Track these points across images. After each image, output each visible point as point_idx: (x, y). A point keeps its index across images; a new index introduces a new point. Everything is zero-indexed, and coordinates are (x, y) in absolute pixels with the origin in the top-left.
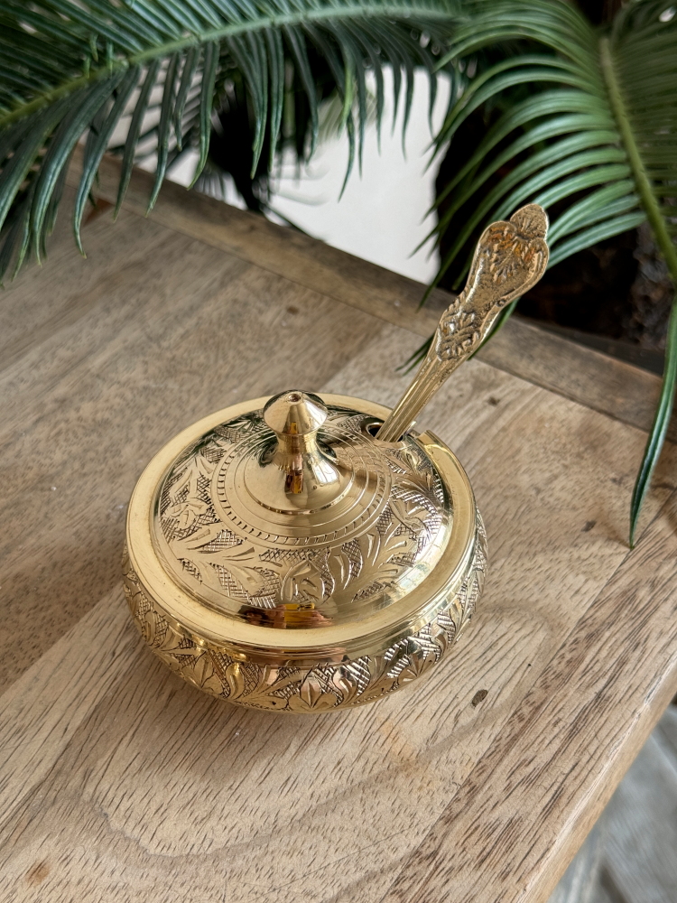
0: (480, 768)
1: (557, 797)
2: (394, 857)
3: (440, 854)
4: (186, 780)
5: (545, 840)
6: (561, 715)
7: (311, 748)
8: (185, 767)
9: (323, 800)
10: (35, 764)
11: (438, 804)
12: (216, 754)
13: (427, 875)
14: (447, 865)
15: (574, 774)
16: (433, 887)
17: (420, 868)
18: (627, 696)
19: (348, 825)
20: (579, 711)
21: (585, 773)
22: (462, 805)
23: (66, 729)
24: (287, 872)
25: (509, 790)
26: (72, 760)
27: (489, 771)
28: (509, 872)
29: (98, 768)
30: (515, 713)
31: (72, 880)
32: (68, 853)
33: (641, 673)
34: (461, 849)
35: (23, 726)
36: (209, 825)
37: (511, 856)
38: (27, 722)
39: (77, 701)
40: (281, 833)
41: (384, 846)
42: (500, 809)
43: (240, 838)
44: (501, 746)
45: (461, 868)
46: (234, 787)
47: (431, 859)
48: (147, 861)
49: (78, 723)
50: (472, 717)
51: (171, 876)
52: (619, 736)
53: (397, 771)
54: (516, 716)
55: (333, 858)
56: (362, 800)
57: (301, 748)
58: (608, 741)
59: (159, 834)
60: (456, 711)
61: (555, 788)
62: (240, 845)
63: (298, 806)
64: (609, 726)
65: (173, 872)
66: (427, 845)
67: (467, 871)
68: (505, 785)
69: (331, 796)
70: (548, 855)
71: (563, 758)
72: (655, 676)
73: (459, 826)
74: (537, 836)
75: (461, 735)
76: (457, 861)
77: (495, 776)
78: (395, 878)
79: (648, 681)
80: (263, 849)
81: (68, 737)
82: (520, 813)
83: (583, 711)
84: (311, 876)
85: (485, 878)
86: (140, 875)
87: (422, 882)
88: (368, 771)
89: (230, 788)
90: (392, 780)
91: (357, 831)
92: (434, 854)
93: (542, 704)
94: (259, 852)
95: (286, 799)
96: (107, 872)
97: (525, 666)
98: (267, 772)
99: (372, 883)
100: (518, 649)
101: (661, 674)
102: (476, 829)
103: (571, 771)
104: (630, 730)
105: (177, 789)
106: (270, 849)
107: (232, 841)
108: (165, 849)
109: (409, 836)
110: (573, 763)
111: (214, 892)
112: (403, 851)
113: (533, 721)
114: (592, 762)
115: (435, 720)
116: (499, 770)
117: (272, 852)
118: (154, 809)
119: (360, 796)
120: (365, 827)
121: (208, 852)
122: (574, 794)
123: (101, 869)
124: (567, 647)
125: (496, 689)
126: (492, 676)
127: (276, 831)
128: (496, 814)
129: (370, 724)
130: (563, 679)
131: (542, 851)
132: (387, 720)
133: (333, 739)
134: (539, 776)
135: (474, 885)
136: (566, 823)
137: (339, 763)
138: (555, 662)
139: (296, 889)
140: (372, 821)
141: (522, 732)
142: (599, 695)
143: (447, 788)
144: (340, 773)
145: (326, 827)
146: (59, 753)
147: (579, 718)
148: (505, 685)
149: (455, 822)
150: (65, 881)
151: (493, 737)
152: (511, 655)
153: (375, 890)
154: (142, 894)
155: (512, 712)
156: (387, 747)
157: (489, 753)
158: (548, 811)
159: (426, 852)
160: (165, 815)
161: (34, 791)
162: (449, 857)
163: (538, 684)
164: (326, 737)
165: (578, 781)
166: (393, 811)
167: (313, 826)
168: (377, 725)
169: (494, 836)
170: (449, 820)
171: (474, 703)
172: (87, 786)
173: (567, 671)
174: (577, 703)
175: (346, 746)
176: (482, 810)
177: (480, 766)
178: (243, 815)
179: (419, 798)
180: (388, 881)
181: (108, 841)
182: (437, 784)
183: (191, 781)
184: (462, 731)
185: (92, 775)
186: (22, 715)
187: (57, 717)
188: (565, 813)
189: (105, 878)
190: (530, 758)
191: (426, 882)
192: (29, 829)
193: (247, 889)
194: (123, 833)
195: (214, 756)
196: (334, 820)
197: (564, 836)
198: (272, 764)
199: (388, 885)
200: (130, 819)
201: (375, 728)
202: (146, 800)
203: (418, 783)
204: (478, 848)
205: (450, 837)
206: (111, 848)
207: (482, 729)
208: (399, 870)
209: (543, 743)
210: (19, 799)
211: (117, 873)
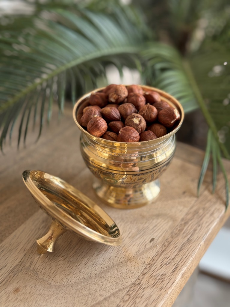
0: (153, 260)
1: (176, 267)
2: (127, 285)
3: (141, 284)
4: (62, 264)
5: (173, 280)
6: (177, 245)
7: (101, 254)
8: (62, 260)
9: (105, 269)
10: (15, 260)
11: (140, 270)
12: (71, 256)
13: (137, 290)
14: (143, 287)
15: (181, 261)
16: (139, 293)
17: (135, 288)
18: (197, 239)
19: (113, 276)
20: (182, 244)
21: (184, 261)
22: (147, 270)
23: (25, 250)
24: (94, 289)
25: (162, 266)
26: (27, 259)
27: (156, 260)
28: (162, 289)
29: (35, 261)
30: (163, 244)
31: (28, 292)
32: (26, 285)
33: (201, 233)
34: (148, 282)
35: (11, 249)
36: (70, 276)
37: (163, 284)
38: (12, 248)
39: (28, 242)
40: (92, 278)
41: (124, 282)
42: (159, 271)
43: (79, 280)
44: (159, 254)
45: (148, 287)
46: (77, 266)
47: (138, 285)
48: (51, 287)
49: (28, 248)
50: (150, 246)
51: (58, 291)
52: (194, 251)
53: (127, 261)
54: (163, 245)
55: (108, 285)
56: (117, 269)
57: (98, 255)
58: (191, 252)
59: (54, 279)
60: (145, 244)
61: (176, 265)
62: (79, 282)
63: (97, 271)
64: (191, 248)
65: (59, 290)
66: (137, 281)
67: (149, 288)
68: (161, 264)
69: (107, 268)
70: (174, 284)
71: (178, 257)
72: (205, 234)
73: (147, 276)
74: (171, 278)
75: (147, 250)
76: (146, 286)
77: (157, 262)
78: (128, 290)
79: (203, 235)
80: (86, 283)
81: (25, 252)
82: (165, 272)
83: (184, 244)
84: (102, 290)
85: (155, 290)
86: (49, 291)
87: (136, 292)
88: (119, 261)
89: (76, 266)
90: (126, 263)
91: (115, 278)
92: (139, 284)
93: (171, 242)
94: (85, 284)
95: (94, 269)
96: (38, 290)
97: (166, 231)
98: (87, 261)
99: (121, 292)
100: (164, 227)
101: (207, 233)
102: (152, 277)
103: (180, 260)
104: (198, 249)
105: (60, 266)
106: (89, 283)
107: (77, 281)
108: (56, 283)
109: (132, 279)
110: (181, 258)
111: (72, 295)
112: (130, 283)
113: (169, 247)
114: (187, 258)
115: (138, 247)
116: (158, 260)
117: (90, 284)
118: (52, 272)
119: (116, 268)
120: (118, 276)
121: (70, 284)
122: (181, 267)
123: (36, 289)
124: (178, 226)
125: (157, 238)
126: (156, 234)
127: (91, 277)
128: (158, 272)
129: (119, 248)
130: (177, 235)
131: (172, 283)
132: (124, 247)
133: (108, 252)
134: (171, 262)
135: (152, 292)
136: (179, 275)
137: (109, 259)
138: (175, 230)
139: (97, 294)
140: (120, 275)
141: (165, 249)
142: (188, 239)
143: (143, 265)
144: (110, 261)
145: (106, 277)
146: (23, 256)
147: (182, 246)
148: (160, 237)
149: (146, 274)
150: (25, 293)
151: (156, 251)
152: (161, 228)
153: (121, 294)
154: (49, 296)
155: (162, 244)
156: (124, 254)
157: (155, 255)
158: (174, 271)
159: (137, 283)
160: (56, 274)
161: (15, 268)
162: (144, 284)
163: (170, 236)
164: (105, 251)
165: (182, 263)
166: (126, 272)
167: (102, 276)
168: (121, 248)
169: (157, 278)
170: (144, 274)
171: (151, 242)
172: (32, 266)
173: (178, 233)
174: (182, 241)
175: (112, 254)
176: (154, 271)
177: (153, 259)
178: (80, 274)
179: (134, 268)
180: (125, 291)
181: (38, 281)
182: (140, 264)
183: (64, 264)
184: (147, 249)
185: (33, 262)
186: (11, 246)
187: (22, 246)
188: (179, 272)
189: (38, 291)
190: (168, 257)
191: (137, 292)
192: (14, 278)
193: (82, 294)
194: (43, 279)
195: (71, 257)
196: (109, 274)
197: (179, 279)
198: (89, 259)
199: (126, 292)
200: (45, 275)
201: (120, 249)
202: (50, 270)
203: (134, 264)
204: (153, 282)
205: (144, 279)
206: (39, 283)
207: (153, 249)
208: (129, 288)
209: (172, 252)
210: (10, 270)
211: (41, 290)
